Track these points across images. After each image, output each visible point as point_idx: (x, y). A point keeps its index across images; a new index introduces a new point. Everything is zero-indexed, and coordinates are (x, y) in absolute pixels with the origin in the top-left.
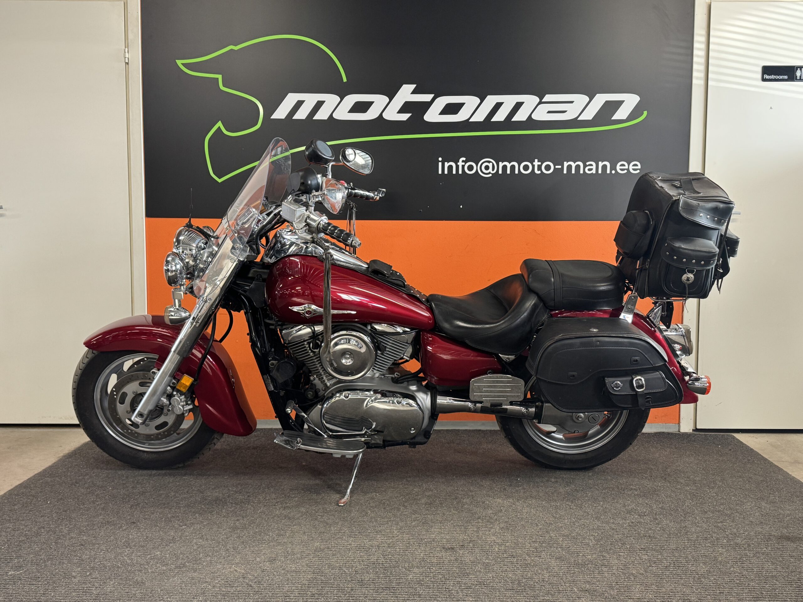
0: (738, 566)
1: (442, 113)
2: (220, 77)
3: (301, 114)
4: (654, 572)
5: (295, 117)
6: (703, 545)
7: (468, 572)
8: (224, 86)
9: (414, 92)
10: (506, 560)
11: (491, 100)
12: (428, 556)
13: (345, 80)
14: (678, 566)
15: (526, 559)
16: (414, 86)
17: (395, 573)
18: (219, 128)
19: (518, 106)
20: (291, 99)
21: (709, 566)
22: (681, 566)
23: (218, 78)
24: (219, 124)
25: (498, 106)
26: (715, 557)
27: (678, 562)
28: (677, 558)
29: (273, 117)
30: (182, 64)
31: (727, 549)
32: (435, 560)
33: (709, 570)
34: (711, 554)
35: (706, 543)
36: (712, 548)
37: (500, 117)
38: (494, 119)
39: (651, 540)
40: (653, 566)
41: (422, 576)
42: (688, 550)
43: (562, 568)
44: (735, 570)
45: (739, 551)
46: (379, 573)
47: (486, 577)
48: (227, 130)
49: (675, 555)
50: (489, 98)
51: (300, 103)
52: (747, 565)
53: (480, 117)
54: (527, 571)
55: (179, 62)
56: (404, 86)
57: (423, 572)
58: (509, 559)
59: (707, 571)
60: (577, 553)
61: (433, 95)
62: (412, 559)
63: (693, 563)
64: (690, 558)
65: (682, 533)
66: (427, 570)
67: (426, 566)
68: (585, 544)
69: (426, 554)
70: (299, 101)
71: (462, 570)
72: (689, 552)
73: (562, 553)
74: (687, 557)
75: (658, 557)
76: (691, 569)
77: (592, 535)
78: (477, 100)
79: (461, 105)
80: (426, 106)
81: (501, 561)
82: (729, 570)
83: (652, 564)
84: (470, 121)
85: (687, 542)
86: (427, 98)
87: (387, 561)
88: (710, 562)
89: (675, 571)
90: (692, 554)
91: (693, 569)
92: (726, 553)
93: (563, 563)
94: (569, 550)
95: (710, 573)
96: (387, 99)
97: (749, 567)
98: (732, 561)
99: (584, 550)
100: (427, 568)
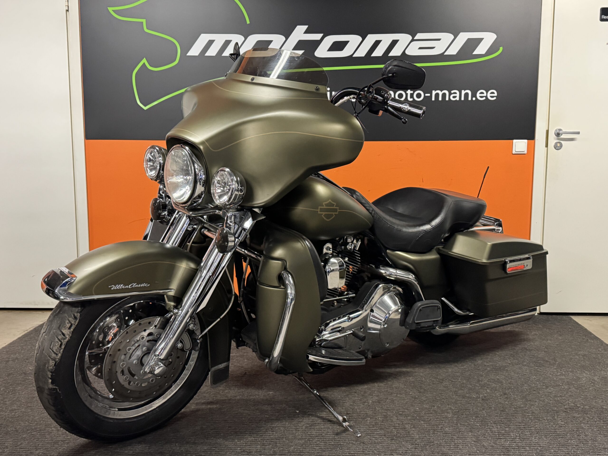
0: (575, 438)
1: (330, 50)
2: (144, 21)
3: (212, 52)
4: (502, 444)
5: (207, 55)
6: (545, 418)
7: (342, 444)
8: (147, 28)
9: (306, 32)
10: (375, 432)
11: (371, 38)
12: (309, 428)
13: (248, 22)
14: (523, 439)
15: (393, 431)
16: (305, 27)
17: (279, 445)
18: (144, 64)
19: (394, 43)
20: (204, 38)
21: (550, 438)
22: (526, 438)
23: (142, 23)
24: (144, 61)
25: (377, 43)
26: (555, 430)
27: (523, 434)
28: (522, 430)
29: (189, 54)
30: (114, 11)
31: (565, 422)
32: (314, 432)
33: (549, 442)
34: (552, 426)
35: (547, 416)
36: (552, 421)
37: (378, 52)
38: (374, 55)
39: (501, 413)
40: (501, 438)
41: (302, 447)
42: (532, 423)
43: (423, 440)
44: (572, 442)
45: (576, 424)
46: (265, 445)
47: (357, 448)
48: (151, 66)
49: (521, 427)
50: (369, 36)
51: (211, 42)
52: (582, 438)
53: (362, 53)
54: (393, 443)
55: (110, 9)
56: (298, 27)
57: (303, 444)
58: (379, 431)
59: (548, 443)
60: (437, 426)
61: (321, 35)
62: (296, 431)
63: (536, 436)
64: (533, 430)
65: (528, 407)
66: (307, 442)
67: (306, 438)
68: (444, 417)
69: (308, 426)
70: (210, 41)
71: (337, 442)
72: (533, 425)
73: (424, 426)
74: (531, 430)
75: (506, 430)
76: (534, 441)
77: (451, 408)
78: (360, 39)
79: (346, 43)
80: (317, 43)
81: (371, 433)
82: (567, 442)
83: (501, 436)
84: (354, 56)
85: (531, 415)
86: (317, 37)
87: (274, 434)
88: (551, 434)
89: (521, 443)
90: (535, 427)
91: (536, 441)
92: (564, 426)
93: (424, 436)
94: (430, 423)
95: (550, 445)
96: (283, 38)
97: (585, 440)
98: (570, 434)
99: (443, 422)
100: (308, 440)
